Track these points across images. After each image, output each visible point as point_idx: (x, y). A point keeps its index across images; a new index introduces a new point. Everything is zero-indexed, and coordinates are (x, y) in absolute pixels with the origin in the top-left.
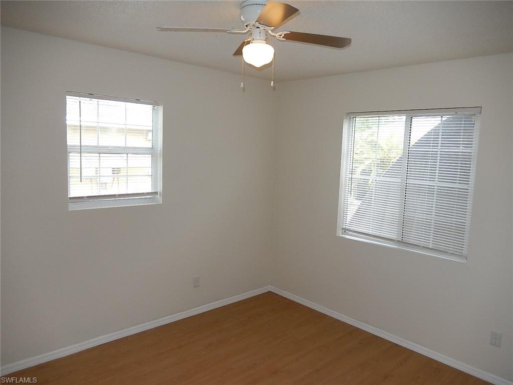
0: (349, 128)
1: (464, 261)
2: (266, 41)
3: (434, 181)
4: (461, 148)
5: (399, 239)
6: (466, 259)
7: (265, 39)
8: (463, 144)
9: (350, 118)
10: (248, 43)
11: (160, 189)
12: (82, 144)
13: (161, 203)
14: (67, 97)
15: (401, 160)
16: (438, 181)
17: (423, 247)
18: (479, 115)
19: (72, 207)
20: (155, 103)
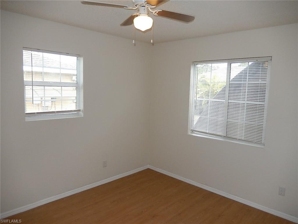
0: (194, 71)
1: (263, 147)
2: (148, 14)
3: (245, 100)
4: (260, 81)
5: (224, 135)
6: (264, 145)
7: (147, 13)
8: (261, 78)
9: (195, 64)
10: (137, 16)
11: (82, 108)
12: (33, 81)
13: (83, 116)
14: (23, 51)
15: (225, 89)
16: (247, 101)
17: (239, 139)
18: (270, 61)
19: (28, 119)
20: (78, 56)
